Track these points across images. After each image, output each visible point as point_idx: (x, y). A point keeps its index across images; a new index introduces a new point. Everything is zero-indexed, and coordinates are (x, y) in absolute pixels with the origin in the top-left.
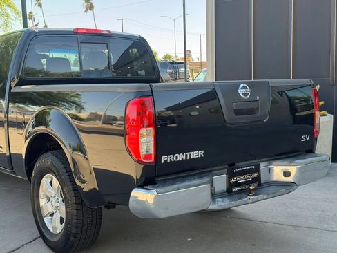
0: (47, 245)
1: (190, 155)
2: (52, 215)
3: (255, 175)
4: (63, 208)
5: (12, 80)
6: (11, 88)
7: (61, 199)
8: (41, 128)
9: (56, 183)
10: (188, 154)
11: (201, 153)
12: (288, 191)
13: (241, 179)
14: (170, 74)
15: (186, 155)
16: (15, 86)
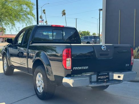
0: (38, 96)
1: (83, 68)
2: (40, 87)
3: (107, 76)
4: (43, 84)
5: (30, 42)
6: (29, 44)
7: (43, 81)
8: (38, 58)
9: (41, 76)
10: (83, 67)
11: (87, 67)
12: (119, 83)
13: (102, 77)
14: (93, 41)
15: (82, 68)
16: (31, 44)
